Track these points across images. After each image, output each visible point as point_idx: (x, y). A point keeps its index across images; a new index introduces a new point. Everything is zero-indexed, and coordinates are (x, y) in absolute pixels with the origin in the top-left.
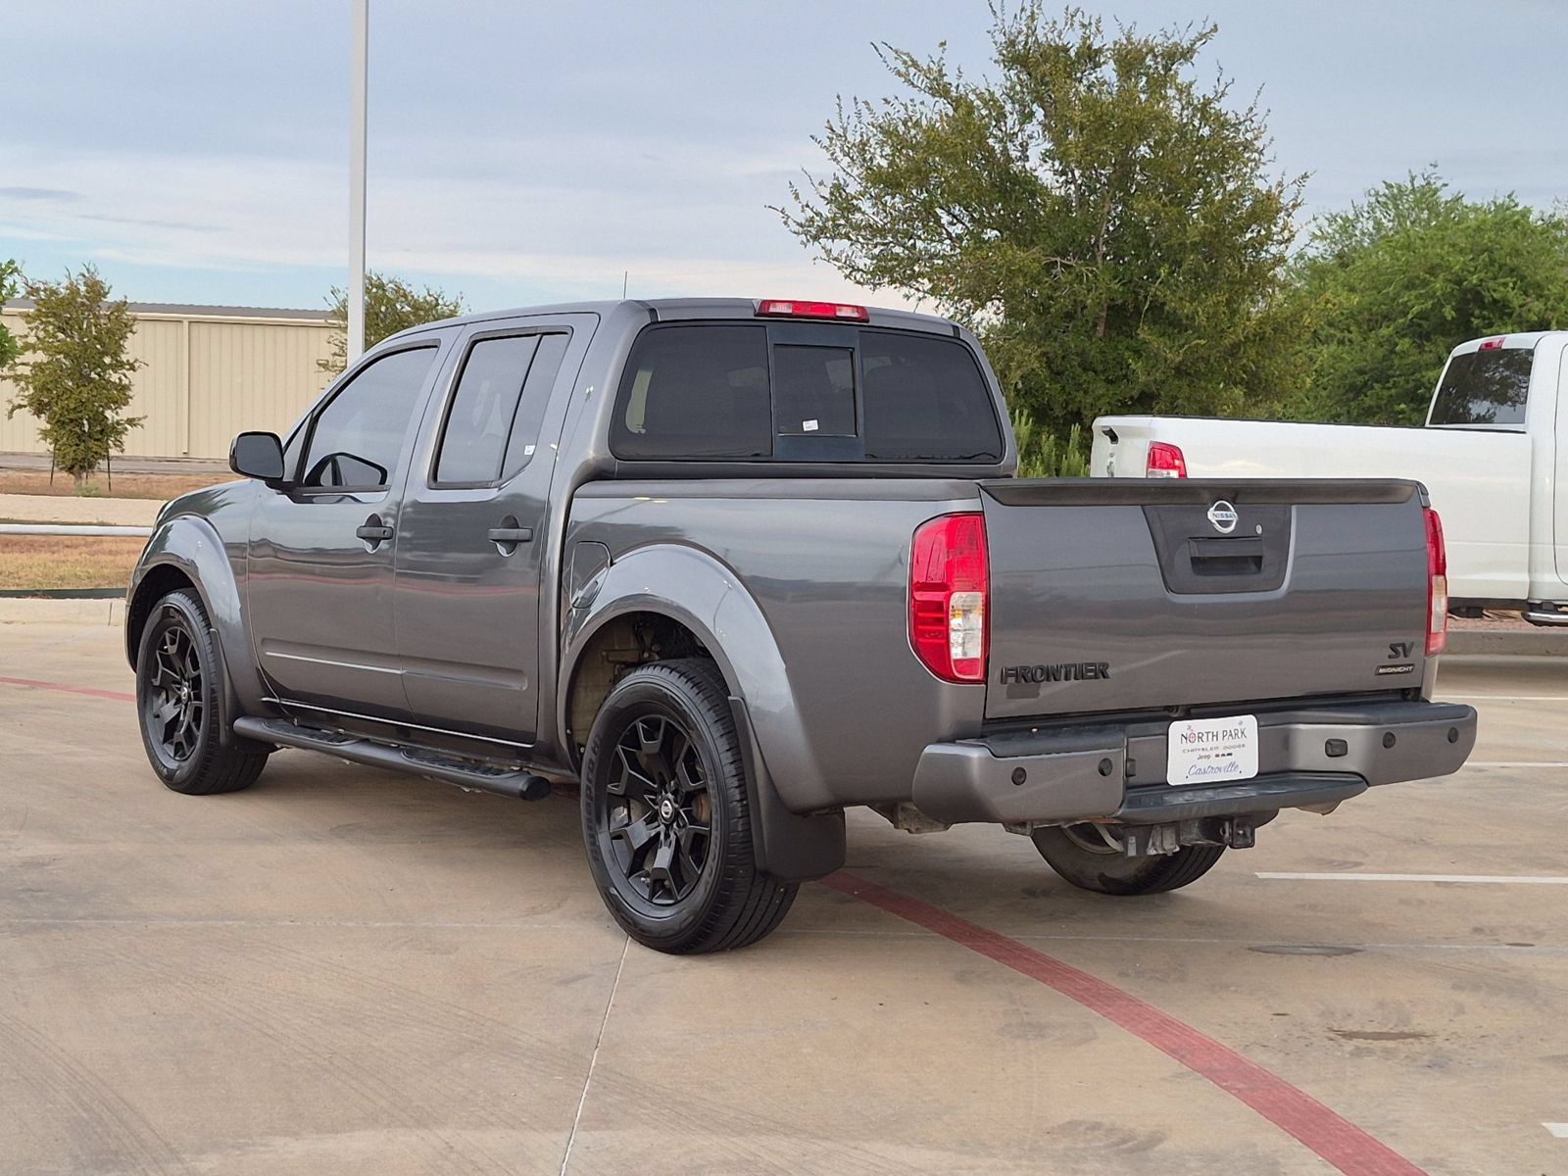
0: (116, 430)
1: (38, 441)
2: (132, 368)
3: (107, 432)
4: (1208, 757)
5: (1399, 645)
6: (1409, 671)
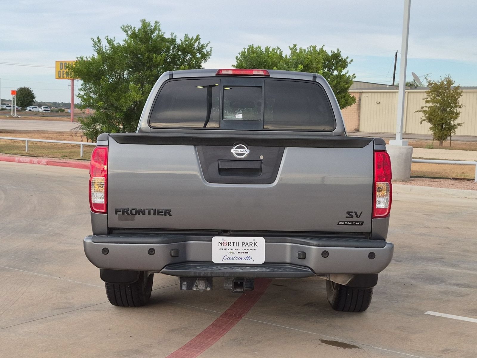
0: (454, 127)
1: (429, 131)
2: (460, 107)
3: (452, 128)
4: (234, 253)
5: (352, 212)
6: (360, 224)
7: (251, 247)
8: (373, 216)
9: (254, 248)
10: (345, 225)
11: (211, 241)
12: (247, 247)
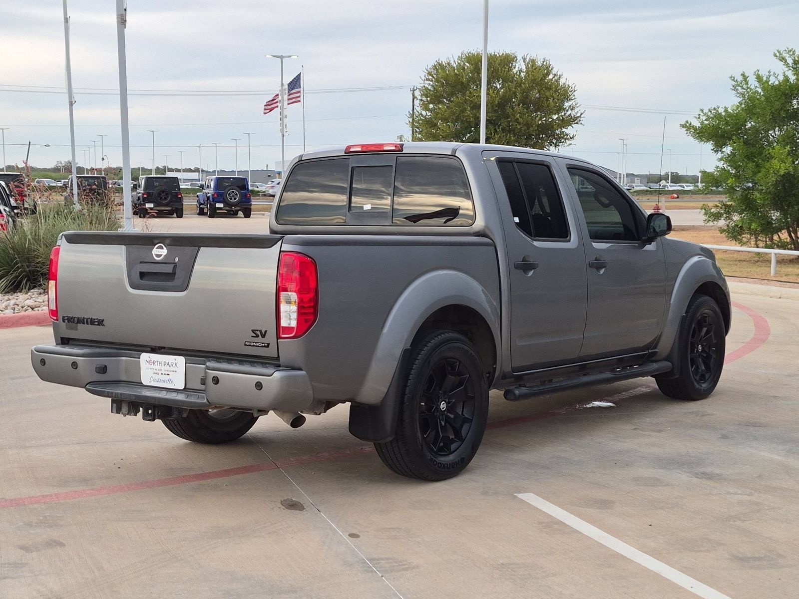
5: (258, 330)
6: (265, 346)
7: (172, 369)
8: (278, 337)
9: (175, 369)
10: (250, 346)
11: (139, 358)
12: (168, 368)
